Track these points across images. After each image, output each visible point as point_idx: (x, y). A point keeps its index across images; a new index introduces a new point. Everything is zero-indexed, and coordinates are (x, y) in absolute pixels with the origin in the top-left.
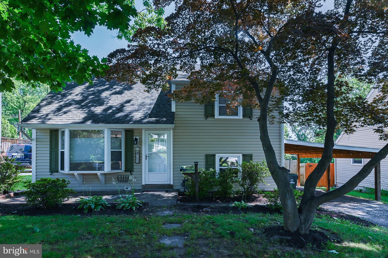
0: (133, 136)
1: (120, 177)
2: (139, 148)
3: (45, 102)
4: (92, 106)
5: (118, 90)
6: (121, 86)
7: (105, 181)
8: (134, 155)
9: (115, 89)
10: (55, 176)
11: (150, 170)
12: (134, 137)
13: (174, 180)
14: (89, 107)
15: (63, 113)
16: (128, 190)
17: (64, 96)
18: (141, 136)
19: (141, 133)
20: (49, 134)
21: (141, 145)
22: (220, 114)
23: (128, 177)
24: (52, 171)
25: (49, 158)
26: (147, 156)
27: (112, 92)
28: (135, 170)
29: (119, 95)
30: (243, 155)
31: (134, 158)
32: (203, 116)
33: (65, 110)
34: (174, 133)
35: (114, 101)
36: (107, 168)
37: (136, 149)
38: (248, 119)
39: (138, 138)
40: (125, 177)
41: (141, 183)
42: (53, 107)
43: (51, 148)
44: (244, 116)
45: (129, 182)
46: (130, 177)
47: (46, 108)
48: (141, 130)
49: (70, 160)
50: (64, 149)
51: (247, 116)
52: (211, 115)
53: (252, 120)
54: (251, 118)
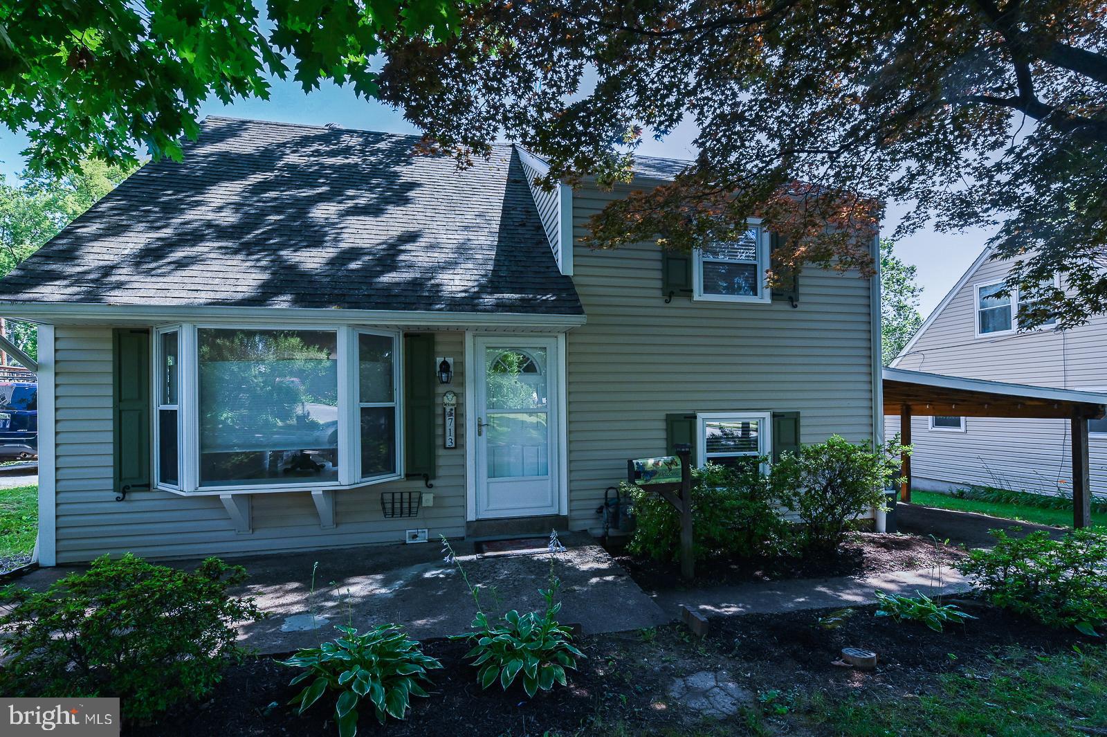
0: (431, 354)
1: (388, 497)
2: (455, 394)
3: (92, 228)
4: (283, 246)
5: (362, 202)
6: (371, 190)
7: (336, 514)
8: (439, 421)
9: (352, 198)
10: (137, 504)
11: (493, 472)
12: (439, 360)
13: (570, 501)
14: (275, 250)
15: (172, 267)
16: (418, 540)
17: (170, 209)
18: (462, 353)
19: (462, 343)
20: (110, 346)
21: (462, 384)
22: (707, 289)
23: (420, 498)
24: (123, 485)
25: (109, 437)
26: (484, 422)
27: (342, 207)
28: (440, 472)
29: (367, 218)
30: (774, 416)
31: (439, 431)
32: (658, 293)
33: (179, 254)
34: (569, 344)
35: (357, 236)
36: (348, 472)
37: (446, 400)
38: (785, 306)
39: (450, 360)
40: (406, 496)
41: (464, 516)
42: (123, 246)
43: (119, 398)
44: (775, 295)
45: (420, 513)
46: (425, 497)
47: (97, 246)
48: (460, 332)
49: (202, 446)
50: (174, 400)
51: (782, 295)
52: (681, 290)
53: (795, 309)
54: (793, 300)
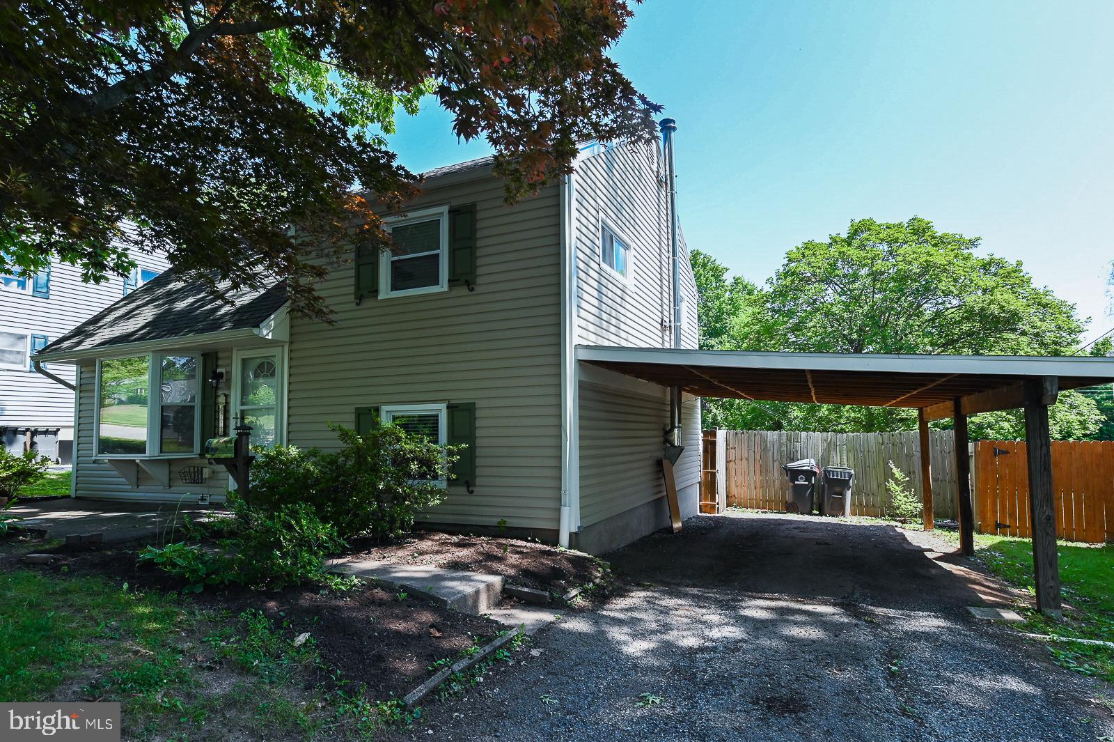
2: (225, 396)
8: (216, 416)
12: (218, 371)
16: (204, 503)
18: (230, 364)
19: (230, 358)
21: (229, 387)
26: (239, 415)
30: (450, 408)
31: (216, 423)
32: (352, 298)
34: (290, 351)
37: (220, 400)
38: (464, 291)
39: (225, 370)
41: (227, 488)
44: (452, 282)
45: (207, 483)
46: (205, 470)
48: (231, 350)
51: (459, 280)
52: (370, 292)
53: (473, 293)
54: (470, 285)
